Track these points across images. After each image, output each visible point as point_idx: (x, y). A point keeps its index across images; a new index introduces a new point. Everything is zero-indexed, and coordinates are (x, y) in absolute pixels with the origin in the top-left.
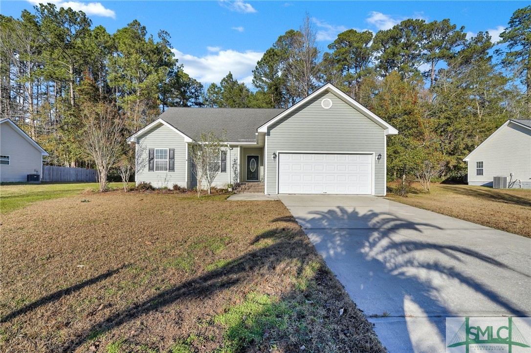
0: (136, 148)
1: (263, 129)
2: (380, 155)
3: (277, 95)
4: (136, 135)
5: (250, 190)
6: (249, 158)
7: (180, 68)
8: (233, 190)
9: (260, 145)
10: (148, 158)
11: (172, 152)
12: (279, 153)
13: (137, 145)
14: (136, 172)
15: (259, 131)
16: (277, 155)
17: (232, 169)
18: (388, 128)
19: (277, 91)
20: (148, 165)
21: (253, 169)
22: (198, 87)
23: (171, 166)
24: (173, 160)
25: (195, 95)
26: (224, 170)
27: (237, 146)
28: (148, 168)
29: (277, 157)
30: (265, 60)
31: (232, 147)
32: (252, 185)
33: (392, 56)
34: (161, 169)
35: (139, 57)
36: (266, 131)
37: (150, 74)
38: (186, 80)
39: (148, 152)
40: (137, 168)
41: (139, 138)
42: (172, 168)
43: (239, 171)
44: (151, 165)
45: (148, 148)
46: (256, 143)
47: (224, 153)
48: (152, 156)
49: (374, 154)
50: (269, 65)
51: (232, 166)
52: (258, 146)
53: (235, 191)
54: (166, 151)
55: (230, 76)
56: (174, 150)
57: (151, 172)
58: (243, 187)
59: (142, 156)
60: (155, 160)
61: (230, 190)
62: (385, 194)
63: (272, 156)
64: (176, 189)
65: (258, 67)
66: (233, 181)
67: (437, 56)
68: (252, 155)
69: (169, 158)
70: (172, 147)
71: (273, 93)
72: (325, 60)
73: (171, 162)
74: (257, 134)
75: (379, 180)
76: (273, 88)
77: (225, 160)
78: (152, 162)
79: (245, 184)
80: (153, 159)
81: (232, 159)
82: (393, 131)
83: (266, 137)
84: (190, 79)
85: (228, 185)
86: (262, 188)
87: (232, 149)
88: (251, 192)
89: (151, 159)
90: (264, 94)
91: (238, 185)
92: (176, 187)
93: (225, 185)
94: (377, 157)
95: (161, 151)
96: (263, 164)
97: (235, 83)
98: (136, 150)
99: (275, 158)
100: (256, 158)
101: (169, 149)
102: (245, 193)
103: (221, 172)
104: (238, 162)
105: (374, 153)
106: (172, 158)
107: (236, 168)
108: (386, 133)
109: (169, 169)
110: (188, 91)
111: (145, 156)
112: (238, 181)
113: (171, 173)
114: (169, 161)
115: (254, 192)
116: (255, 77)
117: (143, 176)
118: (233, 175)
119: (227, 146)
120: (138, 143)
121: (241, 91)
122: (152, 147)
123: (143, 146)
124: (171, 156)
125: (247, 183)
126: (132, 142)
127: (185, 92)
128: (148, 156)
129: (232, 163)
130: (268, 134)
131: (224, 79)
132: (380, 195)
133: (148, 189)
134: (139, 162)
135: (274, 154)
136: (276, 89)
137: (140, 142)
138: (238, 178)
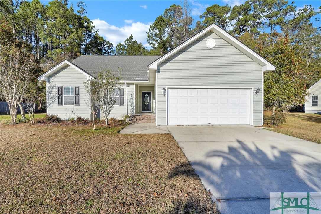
0: (47, 86)
1: (154, 66)
2: (259, 90)
3: (164, 50)
4: (46, 75)
5: (143, 120)
6: (144, 94)
7: (97, 32)
8: (129, 120)
9: (152, 83)
10: (57, 94)
11: (77, 89)
12: (168, 88)
13: (47, 83)
14: (47, 106)
15: (149, 68)
16: (167, 90)
17: (129, 103)
18: (266, 65)
19: (164, 47)
20: (57, 100)
21: (147, 102)
22: (110, 46)
23: (77, 100)
24: (78, 96)
25: (108, 51)
26: (122, 104)
27: (132, 84)
28: (57, 103)
29: (167, 92)
30: (155, 24)
31: (129, 84)
32: (145, 117)
33: (244, 22)
34: (69, 103)
35: (63, 20)
36: (157, 68)
37: (72, 33)
38: (101, 41)
39: (57, 89)
40: (48, 102)
41: (49, 77)
42: (78, 103)
43: (135, 104)
44: (60, 100)
45: (57, 86)
46: (148, 81)
47: (122, 90)
48: (61, 92)
49: (253, 89)
50: (158, 28)
51: (128, 100)
52: (150, 83)
53: (131, 122)
54: (72, 88)
55: (131, 37)
56: (79, 87)
57: (60, 106)
58: (138, 118)
59: (52, 93)
60: (63, 96)
61: (127, 120)
62: (263, 124)
63: (162, 91)
64: (79, 121)
65: (151, 30)
66: (130, 113)
67: (276, 22)
68: (146, 91)
69: (75, 94)
70: (77, 85)
71: (161, 48)
72: (197, 27)
73: (77, 98)
74: (148, 71)
75: (257, 112)
76: (161, 45)
77: (123, 95)
78: (61, 97)
79: (140, 115)
80: (61, 95)
81: (129, 94)
82: (271, 68)
83: (157, 73)
84: (104, 41)
85: (126, 116)
86: (153, 119)
87: (129, 86)
88: (144, 122)
89: (60, 95)
90: (155, 48)
91: (134, 116)
92: (79, 119)
93: (123, 116)
94: (255, 91)
95: (69, 88)
96: (154, 99)
97: (135, 42)
98: (47, 87)
99: (164, 92)
100: (149, 94)
101: (75, 86)
102: (139, 123)
103: (120, 105)
104: (134, 96)
105: (252, 87)
106: (78, 94)
107: (133, 102)
108: (264, 69)
109: (75, 103)
110: (103, 49)
111: (55, 92)
112: (134, 113)
113: (78, 107)
114: (75, 97)
115: (147, 122)
116: (149, 37)
117: (53, 110)
118: (130, 108)
119: (124, 84)
120: (49, 81)
121: (139, 47)
122: (60, 85)
123: (53, 84)
124: (77, 92)
125: (141, 114)
126: (42, 80)
127: (101, 49)
128: (57, 92)
129: (129, 97)
130: (158, 71)
131: (127, 39)
132: (258, 125)
133: (54, 121)
134: (50, 97)
135: (164, 89)
136: (164, 45)
137: (50, 81)
138: (134, 110)
